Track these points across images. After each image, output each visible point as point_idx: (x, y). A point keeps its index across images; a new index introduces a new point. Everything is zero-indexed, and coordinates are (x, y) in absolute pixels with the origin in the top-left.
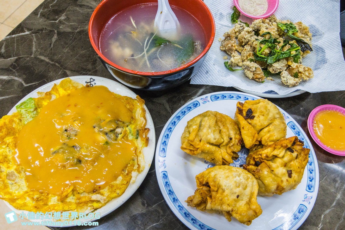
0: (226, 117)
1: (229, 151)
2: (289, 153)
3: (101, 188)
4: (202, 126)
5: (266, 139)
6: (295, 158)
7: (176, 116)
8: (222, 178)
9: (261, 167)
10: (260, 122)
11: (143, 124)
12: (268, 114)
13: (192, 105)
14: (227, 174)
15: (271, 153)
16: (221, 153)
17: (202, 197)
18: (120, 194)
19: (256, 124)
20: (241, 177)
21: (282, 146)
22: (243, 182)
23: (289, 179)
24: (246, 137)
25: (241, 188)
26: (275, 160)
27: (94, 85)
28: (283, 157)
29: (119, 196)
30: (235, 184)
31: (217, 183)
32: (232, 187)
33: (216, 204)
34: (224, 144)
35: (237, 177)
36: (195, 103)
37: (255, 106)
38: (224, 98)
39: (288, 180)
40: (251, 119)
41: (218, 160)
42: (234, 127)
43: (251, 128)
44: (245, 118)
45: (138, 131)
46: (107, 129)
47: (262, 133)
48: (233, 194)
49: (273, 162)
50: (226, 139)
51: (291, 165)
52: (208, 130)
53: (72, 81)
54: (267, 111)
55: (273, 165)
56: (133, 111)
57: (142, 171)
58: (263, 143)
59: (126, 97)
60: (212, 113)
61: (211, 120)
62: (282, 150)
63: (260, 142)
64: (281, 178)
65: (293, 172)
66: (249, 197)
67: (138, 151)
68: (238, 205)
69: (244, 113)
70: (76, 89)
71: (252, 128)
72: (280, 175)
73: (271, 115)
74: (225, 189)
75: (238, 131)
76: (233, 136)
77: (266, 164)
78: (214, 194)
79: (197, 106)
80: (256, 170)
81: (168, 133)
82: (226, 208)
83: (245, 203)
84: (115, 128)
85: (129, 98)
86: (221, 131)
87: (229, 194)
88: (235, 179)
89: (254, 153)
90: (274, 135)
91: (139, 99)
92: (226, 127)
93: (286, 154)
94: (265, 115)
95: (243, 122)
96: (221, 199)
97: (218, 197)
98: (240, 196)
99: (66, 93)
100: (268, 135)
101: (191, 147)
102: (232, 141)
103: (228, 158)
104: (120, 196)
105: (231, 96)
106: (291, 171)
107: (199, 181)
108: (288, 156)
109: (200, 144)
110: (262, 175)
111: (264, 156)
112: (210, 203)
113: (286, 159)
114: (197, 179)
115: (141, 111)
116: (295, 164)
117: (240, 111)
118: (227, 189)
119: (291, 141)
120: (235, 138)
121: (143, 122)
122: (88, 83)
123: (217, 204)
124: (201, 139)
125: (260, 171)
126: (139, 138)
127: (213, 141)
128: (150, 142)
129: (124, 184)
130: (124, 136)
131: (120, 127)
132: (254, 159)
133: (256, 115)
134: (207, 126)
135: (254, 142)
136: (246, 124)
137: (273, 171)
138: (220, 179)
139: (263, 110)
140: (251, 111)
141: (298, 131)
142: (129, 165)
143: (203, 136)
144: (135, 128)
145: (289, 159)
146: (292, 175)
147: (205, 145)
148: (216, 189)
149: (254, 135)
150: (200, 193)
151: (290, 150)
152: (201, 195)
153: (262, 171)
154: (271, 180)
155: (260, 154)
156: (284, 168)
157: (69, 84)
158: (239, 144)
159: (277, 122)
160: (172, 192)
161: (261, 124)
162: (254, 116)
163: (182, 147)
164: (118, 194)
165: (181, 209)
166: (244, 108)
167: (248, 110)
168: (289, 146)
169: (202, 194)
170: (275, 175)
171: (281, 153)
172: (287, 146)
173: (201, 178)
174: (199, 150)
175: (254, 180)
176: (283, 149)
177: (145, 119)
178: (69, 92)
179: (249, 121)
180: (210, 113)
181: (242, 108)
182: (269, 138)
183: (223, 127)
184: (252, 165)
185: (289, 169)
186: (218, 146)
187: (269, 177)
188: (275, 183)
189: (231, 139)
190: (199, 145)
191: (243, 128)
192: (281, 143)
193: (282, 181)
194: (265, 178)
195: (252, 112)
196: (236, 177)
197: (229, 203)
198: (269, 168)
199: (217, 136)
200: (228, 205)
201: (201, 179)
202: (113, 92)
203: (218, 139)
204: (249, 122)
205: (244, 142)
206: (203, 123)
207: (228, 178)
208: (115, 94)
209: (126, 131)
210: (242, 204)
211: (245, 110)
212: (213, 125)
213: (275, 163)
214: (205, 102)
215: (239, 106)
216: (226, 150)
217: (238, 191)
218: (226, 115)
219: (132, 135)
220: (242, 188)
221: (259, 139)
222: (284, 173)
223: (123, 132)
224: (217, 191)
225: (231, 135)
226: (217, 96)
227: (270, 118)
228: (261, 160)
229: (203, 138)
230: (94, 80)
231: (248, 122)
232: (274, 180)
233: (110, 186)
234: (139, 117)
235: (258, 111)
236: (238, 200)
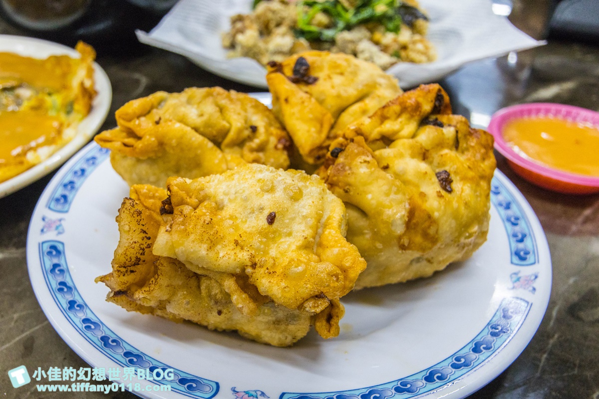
9: (346, 156)
10: (333, 87)
12: (354, 74)
19: (323, 93)
21: (403, 107)
23: (447, 195)
25: (278, 195)
28: (414, 137)
30: (258, 186)
32: (247, 193)
34: (232, 133)
39: (442, 194)
40: (309, 84)
51: (442, 156)
62: (408, 119)
65: (454, 177)
66: (311, 222)
68: (273, 252)
69: (288, 70)
71: (314, 100)
72: (410, 177)
74: (226, 202)
76: (259, 124)
77: (362, 147)
83: (301, 244)
86: (223, 110)
87: (238, 215)
93: (420, 131)
94: (346, 74)
95: (284, 87)
96: (208, 219)
97: (196, 215)
98: (278, 216)
102: (258, 134)
106: (447, 172)
108: (427, 130)
110: (351, 180)
113: (423, 138)
118: (230, 201)
119: (429, 92)
125: (343, 167)
127: (197, 121)
133: (321, 75)
137: (387, 166)
139: (338, 63)
140: (304, 62)
146: (453, 185)
147: (169, 124)
153: (350, 167)
154: (386, 188)
156: (423, 162)
158: (280, 147)
162: (314, 76)
165: (93, 327)
166: (285, 63)
167: (298, 61)
168: (426, 106)
170: (397, 176)
171: (406, 127)
179: (304, 87)
185: (440, 170)
186: (217, 144)
187: (377, 178)
189: (254, 129)
191: (286, 100)
193: (423, 195)
194: (364, 184)
195: (309, 66)
196: (260, 171)
197: (241, 238)
199: (208, 108)
200: (236, 243)
204: (305, 91)
205: (295, 139)
210: (289, 247)
211: (290, 64)
216: (242, 155)
217: (268, 201)
220: (285, 193)
225: (254, 120)
229: (167, 115)
235: (326, 65)
236: (274, 233)
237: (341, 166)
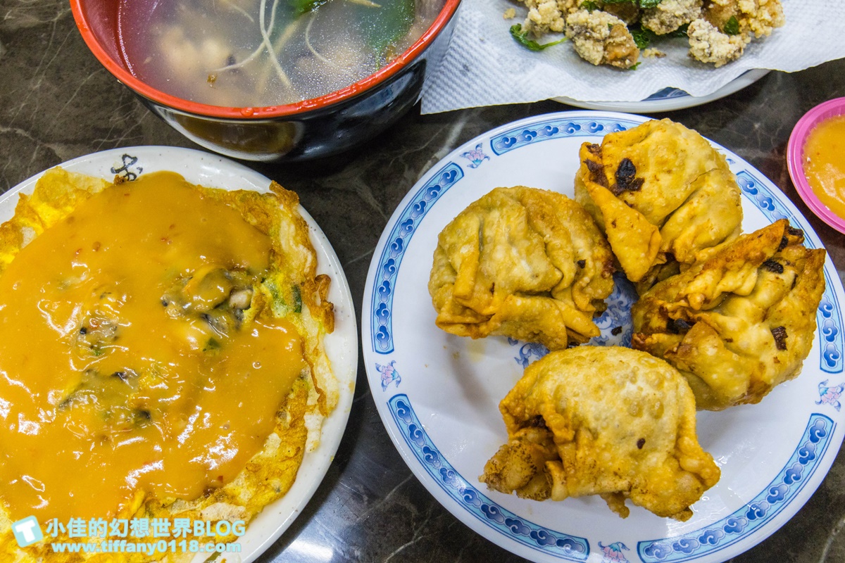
0: (555, 198)
1: (583, 302)
2: (770, 276)
3: (224, 480)
4: (488, 240)
5: (688, 242)
6: (788, 289)
7: (398, 222)
8: (581, 395)
9: (693, 337)
10: (661, 194)
11: (308, 264)
12: (682, 166)
13: (439, 178)
14: (595, 382)
15: (715, 288)
16: (561, 314)
17: (532, 467)
18: (282, 489)
19: (650, 204)
20: (640, 383)
21: (747, 260)
22: (650, 397)
23: (782, 355)
24: (626, 248)
25: (646, 417)
26: (729, 304)
27: (139, 176)
28: (754, 291)
29: (281, 494)
30: (625, 409)
31: (570, 415)
32: (617, 418)
33: (579, 482)
34: (565, 284)
35: (628, 384)
36: (448, 170)
37: (638, 146)
38: (529, 138)
39: (778, 359)
40: (634, 190)
41: (553, 335)
42: (585, 225)
43: (638, 218)
44: (614, 193)
45: (296, 288)
46: (203, 301)
47: (671, 226)
48: (624, 438)
49: (723, 314)
50: (569, 269)
51: (780, 311)
52: (508, 251)
53: (70, 176)
54: (677, 157)
55: (730, 322)
56: (271, 231)
57: (333, 409)
58: (680, 256)
59: (240, 191)
60: (509, 193)
61: (512, 219)
62: (749, 270)
63: (670, 255)
64: (757, 357)
65: (788, 331)
66: (673, 437)
67: (310, 348)
68: (644, 468)
69: (610, 176)
70: (88, 198)
71: (642, 218)
72: (753, 350)
73: (691, 167)
74: (599, 429)
75: (596, 235)
76: (586, 255)
77: (709, 325)
78: (566, 451)
79: (456, 178)
80: (678, 347)
81: (386, 278)
82: (609, 484)
83: (665, 457)
84: (226, 295)
85: (248, 193)
86: (549, 247)
87: (612, 443)
88: (623, 392)
89: (657, 294)
90: (710, 225)
91: (279, 191)
92: (561, 232)
93: (760, 282)
94: (674, 169)
95: (611, 206)
96: (592, 462)
97: (582, 460)
98: (646, 440)
99: (61, 216)
100: (692, 230)
101: (468, 316)
102: (586, 269)
103: (581, 323)
104: (284, 494)
105: (549, 128)
106: (783, 328)
107: (511, 415)
108: (769, 286)
109: (491, 300)
110: (698, 360)
111: (696, 301)
112: (563, 483)
113: (764, 296)
114: (504, 411)
115: (293, 227)
116: (792, 305)
117: (596, 172)
118: (603, 428)
119: (775, 239)
120: (595, 259)
121: (306, 260)
122: (118, 171)
123: (583, 482)
124: (494, 284)
125: (690, 349)
126: (306, 310)
127: (532, 284)
128: (340, 316)
129: (288, 458)
130: (260, 312)
131: (242, 289)
132: (663, 312)
133: (646, 174)
134: (504, 239)
135: (652, 259)
136: (621, 208)
137: (730, 341)
138: (576, 399)
139: (666, 157)
140: (629, 165)
141: (768, 195)
142: (292, 396)
143: (497, 275)
144: (285, 282)
145: (774, 294)
146: (787, 340)
147: (511, 303)
148: (569, 435)
149: (649, 238)
150: (525, 456)
151: (773, 265)
152: (528, 462)
153: (697, 348)
154: (730, 370)
155: (683, 296)
156: (763, 324)
157: (62, 186)
158: (607, 275)
159: (712, 185)
160: (433, 453)
161: (666, 199)
162: (638, 179)
163: (440, 320)
164: (279, 490)
165: (471, 497)
166: (606, 162)
167: (622, 163)
168: (770, 254)
169: (529, 458)
170: (738, 352)
171: (748, 279)
172: (763, 255)
173: (517, 406)
174: (495, 321)
175: (679, 381)
176: (752, 267)
177: (311, 248)
178: (70, 209)
179: (629, 197)
180: (502, 196)
181: (599, 162)
182: (695, 237)
183: (551, 233)
184: (659, 330)
185: (777, 325)
186: (548, 293)
187: (723, 361)
188: (744, 376)
189: (582, 264)
190: (489, 304)
191: (614, 224)
192: (745, 251)
193: (762, 367)
194: (710, 365)
195: (634, 167)
196: (622, 385)
197: (619, 469)
198: (718, 333)
199: (542, 266)
200: (616, 474)
201: (518, 409)
202: (199, 186)
203: (546, 274)
204: (629, 203)
205: (623, 265)
206: (488, 233)
207: (602, 393)
208: (207, 189)
209: (262, 295)
210: (656, 463)
211: (611, 166)
212: (521, 234)
213: (733, 314)
214: (477, 163)
215: (590, 156)
216: (573, 299)
217: (637, 426)
218: (552, 191)
219: (283, 303)
220: (651, 414)
221: (666, 248)
222: (766, 341)
223: (253, 302)
224: (575, 439)
225: (580, 251)
226: (509, 136)
227: (691, 176)
228: (691, 315)
229: (500, 281)
230: (135, 159)
231: (626, 202)
232: (738, 368)
233: (250, 468)
234: (290, 247)
235: (652, 160)
236: (642, 454)
237: (688, 347)
